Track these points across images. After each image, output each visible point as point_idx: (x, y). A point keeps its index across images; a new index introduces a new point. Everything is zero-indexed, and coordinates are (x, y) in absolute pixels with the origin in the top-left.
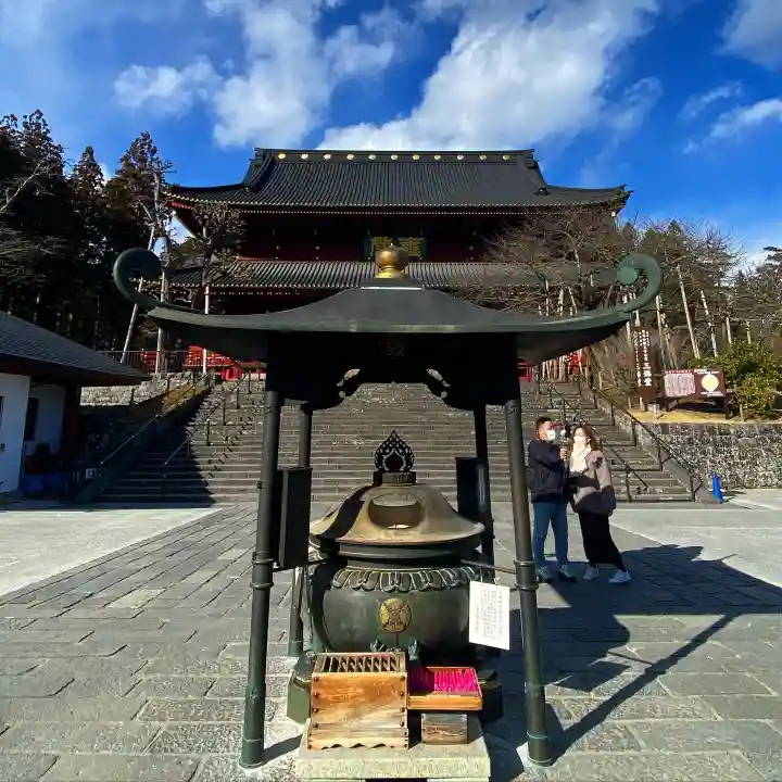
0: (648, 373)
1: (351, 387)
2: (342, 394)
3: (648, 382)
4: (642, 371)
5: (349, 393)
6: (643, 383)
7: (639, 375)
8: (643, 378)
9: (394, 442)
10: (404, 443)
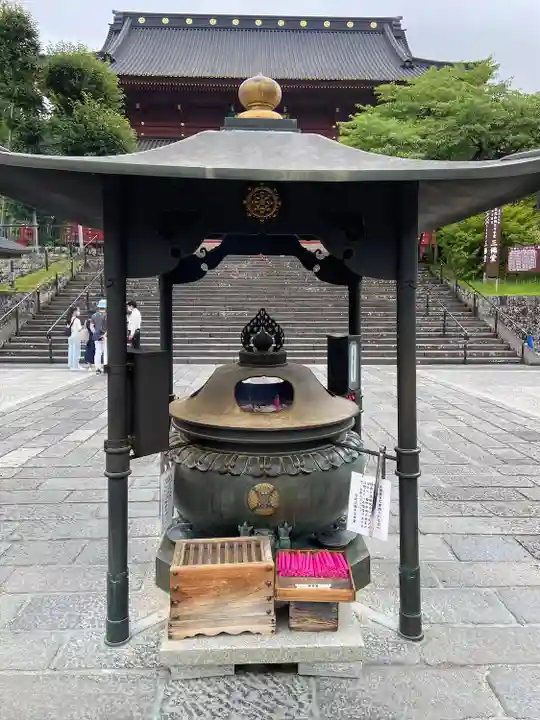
0: (494, 250)
1: (214, 259)
2: (204, 267)
3: (493, 258)
4: (489, 249)
5: (212, 266)
6: (489, 259)
7: (486, 251)
8: (489, 254)
9: (262, 321)
10: (273, 321)
